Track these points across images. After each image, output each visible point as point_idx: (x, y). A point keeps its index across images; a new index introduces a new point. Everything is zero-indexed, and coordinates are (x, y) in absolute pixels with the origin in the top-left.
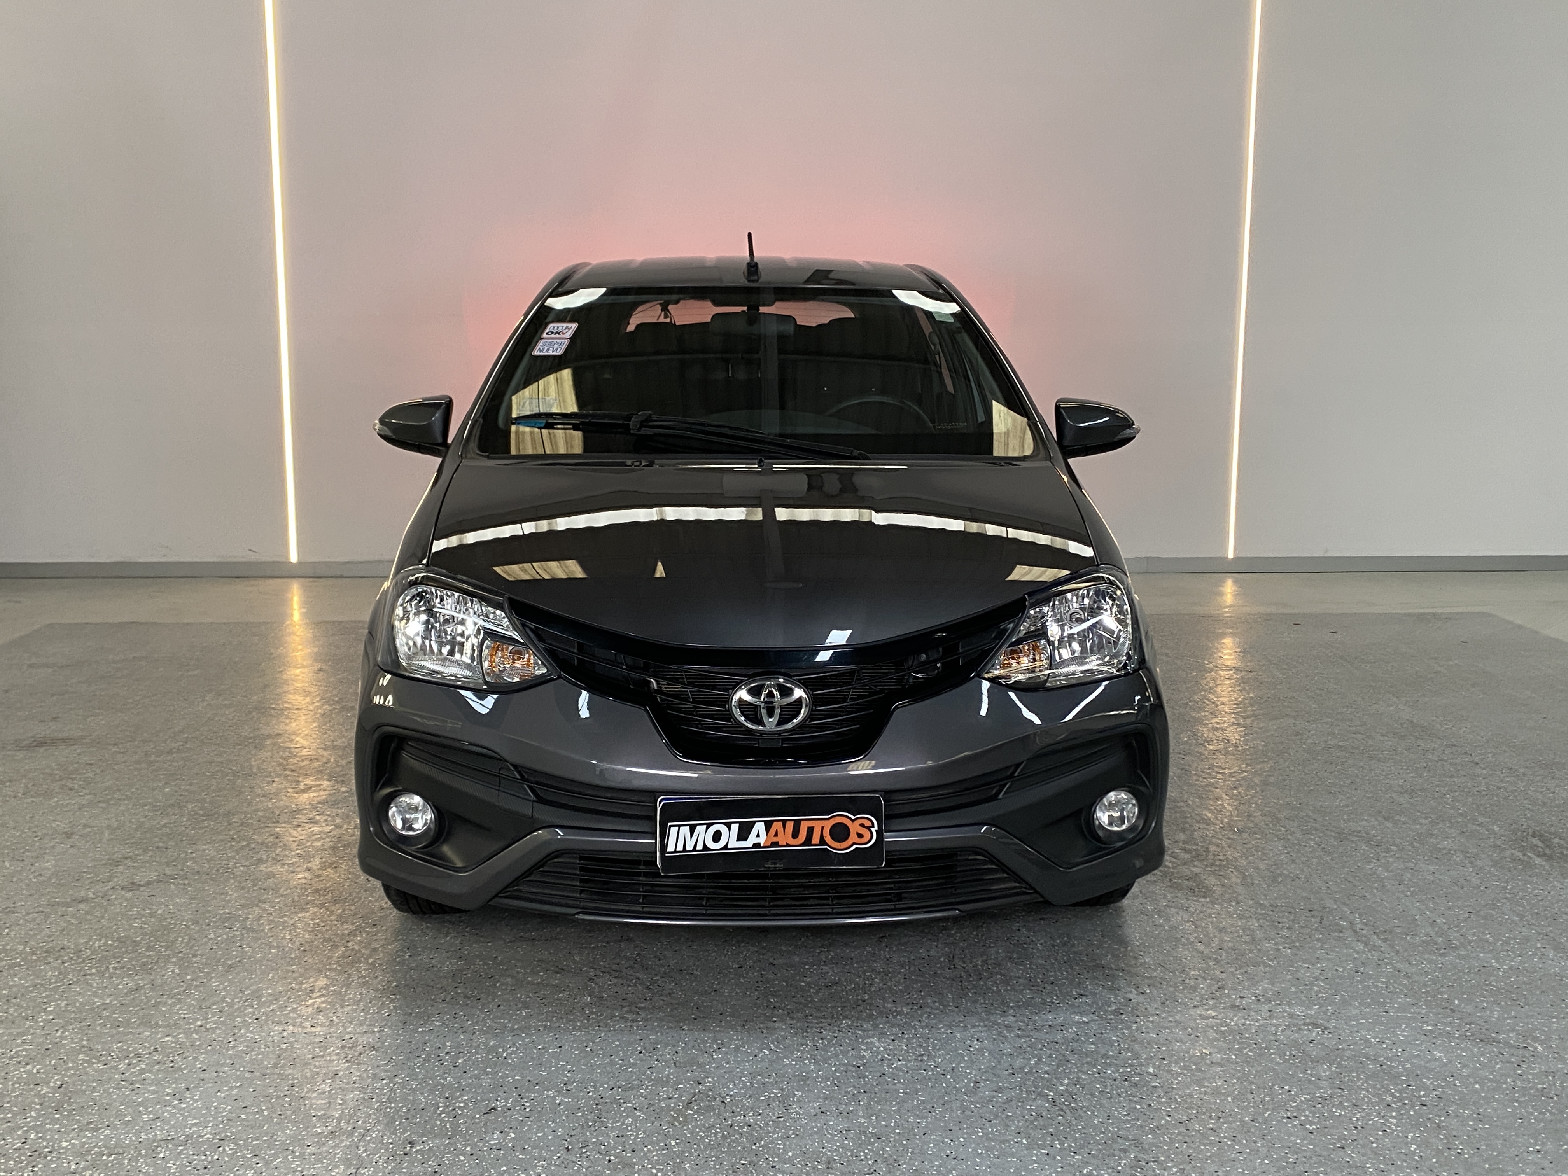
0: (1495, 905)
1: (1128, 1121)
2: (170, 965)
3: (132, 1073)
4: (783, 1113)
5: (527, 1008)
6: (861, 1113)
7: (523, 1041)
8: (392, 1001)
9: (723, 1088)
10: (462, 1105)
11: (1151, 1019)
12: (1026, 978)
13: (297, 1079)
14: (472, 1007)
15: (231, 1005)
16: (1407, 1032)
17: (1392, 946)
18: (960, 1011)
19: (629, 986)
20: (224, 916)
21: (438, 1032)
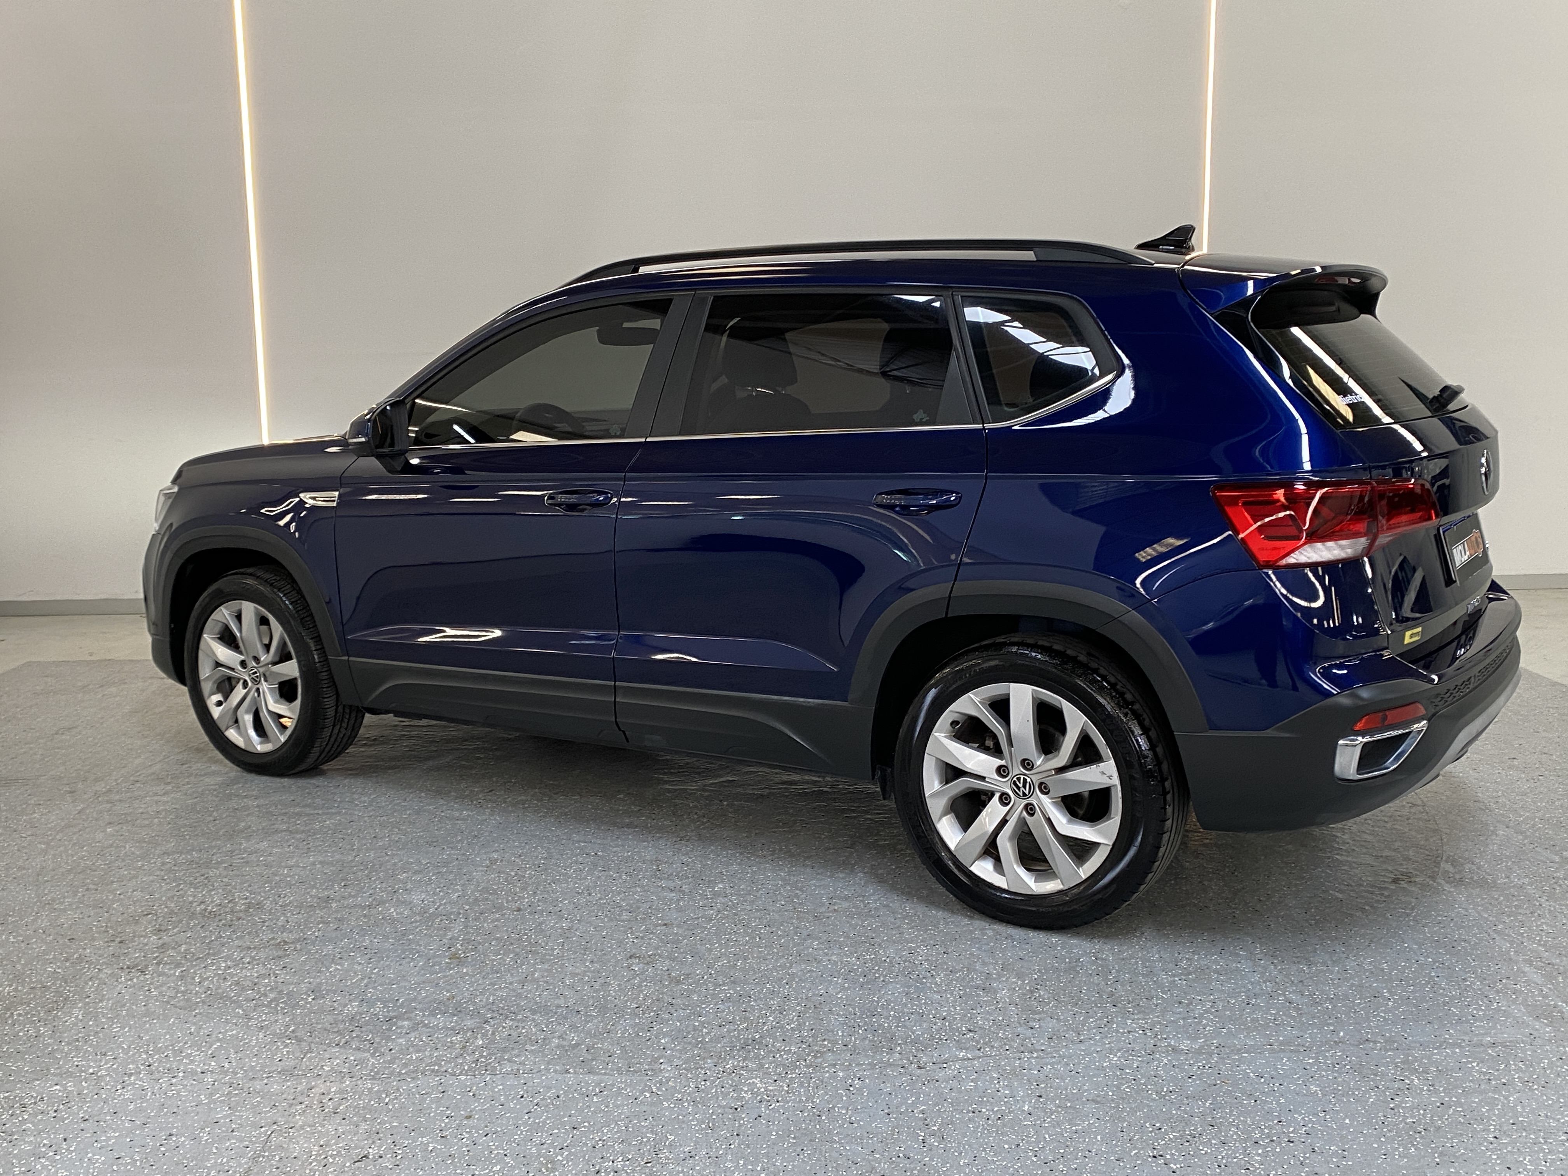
0: (1397, 932)
1: (994, 1162)
2: (75, 1011)
3: (16, 1123)
4: (652, 1158)
5: (418, 1051)
6: (729, 1157)
7: (408, 1086)
8: (286, 1046)
9: (597, 1133)
10: (335, 1153)
11: (1035, 1055)
12: (919, 1013)
13: (177, 1127)
14: (364, 1051)
15: (126, 1052)
16: (1287, 1065)
17: (1286, 976)
18: (847, 1050)
19: (523, 1028)
20: (139, 960)
21: (326, 1077)
